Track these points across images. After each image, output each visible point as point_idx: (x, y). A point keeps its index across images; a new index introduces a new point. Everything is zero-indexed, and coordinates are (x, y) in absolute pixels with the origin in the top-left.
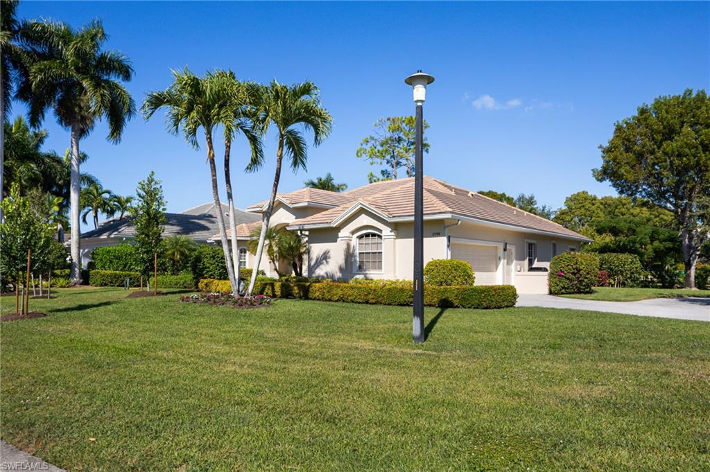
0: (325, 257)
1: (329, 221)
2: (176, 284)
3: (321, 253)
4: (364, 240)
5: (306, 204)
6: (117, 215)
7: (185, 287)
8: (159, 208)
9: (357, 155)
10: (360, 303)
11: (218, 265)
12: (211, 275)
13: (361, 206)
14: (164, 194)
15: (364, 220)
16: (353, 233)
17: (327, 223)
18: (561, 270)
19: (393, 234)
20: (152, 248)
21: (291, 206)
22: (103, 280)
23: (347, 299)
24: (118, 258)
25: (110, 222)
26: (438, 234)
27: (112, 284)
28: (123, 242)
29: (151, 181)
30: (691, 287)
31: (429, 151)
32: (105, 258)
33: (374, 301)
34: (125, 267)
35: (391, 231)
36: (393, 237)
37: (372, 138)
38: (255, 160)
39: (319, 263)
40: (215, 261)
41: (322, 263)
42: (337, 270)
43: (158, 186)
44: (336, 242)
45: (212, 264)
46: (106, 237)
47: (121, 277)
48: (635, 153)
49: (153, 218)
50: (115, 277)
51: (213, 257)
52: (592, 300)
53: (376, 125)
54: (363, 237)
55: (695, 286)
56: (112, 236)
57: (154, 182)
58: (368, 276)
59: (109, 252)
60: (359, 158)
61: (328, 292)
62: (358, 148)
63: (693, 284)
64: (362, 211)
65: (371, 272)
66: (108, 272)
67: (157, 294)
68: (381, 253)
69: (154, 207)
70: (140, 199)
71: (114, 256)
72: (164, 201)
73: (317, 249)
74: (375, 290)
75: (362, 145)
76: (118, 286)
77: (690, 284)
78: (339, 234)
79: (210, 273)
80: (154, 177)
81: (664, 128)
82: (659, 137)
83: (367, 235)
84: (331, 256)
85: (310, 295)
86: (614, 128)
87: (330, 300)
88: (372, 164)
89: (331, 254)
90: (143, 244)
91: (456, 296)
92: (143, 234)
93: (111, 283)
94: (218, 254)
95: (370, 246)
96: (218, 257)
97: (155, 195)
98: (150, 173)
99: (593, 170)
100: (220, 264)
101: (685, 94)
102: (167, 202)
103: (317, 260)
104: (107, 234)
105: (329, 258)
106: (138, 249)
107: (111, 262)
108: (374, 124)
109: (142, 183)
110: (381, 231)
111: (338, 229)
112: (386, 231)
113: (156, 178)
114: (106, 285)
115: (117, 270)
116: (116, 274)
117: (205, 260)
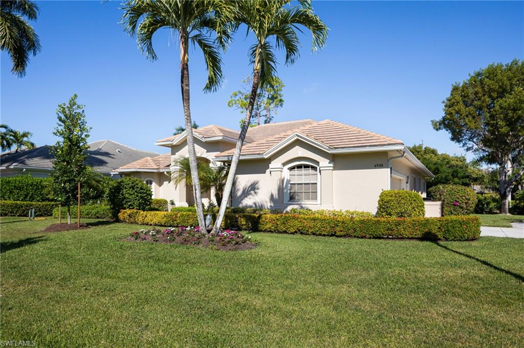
0: (253, 187)
1: (261, 153)
2: (88, 214)
3: (249, 184)
4: (296, 172)
5: (221, 138)
6: (14, 148)
7: (98, 218)
8: (81, 135)
9: (229, 105)
10: (324, 235)
11: (137, 196)
12: (130, 205)
13: (296, 137)
14: (86, 119)
15: (299, 152)
16: (284, 164)
17: (260, 154)
18: (456, 200)
19: (331, 165)
20: (75, 176)
21: (204, 140)
22: (3, 210)
23: (308, 231)
24: (20, 188)
25: (5, 155)
26: (381, 166)
27: (12, 214)
28: (23, 173)
29: (72, 103)
30: (506, 213)
31: (283, 105)
32: (5, 188)
33: (342, 233)
34: (26, 197)
35: (329, 163)
36: (331, 168)
37: (240, 92)
38: (212, 78)
39: (246, 193)
40: (134, 191)
41: (251, 194)
42: (268, 200)
43: (80, 111)
44: (265, 173)
45: (131, 195)
46: (5, 168)
47: (22, 207)
48: (475, 107)
49: (75, 145)
50: (16, 207)
51: (133, 188)
52: (488, 226)
53: (244, 82)
54: (294, 168)
55: (510, 212)
56: (12, 167)
57: (76, 106)
58: (303, 206)
59: (9, 182)
60: (230, 108)
61: (284, 223)
62: (230, 99)
63: (507, 211)
64: (298, 143)
65: (307, 203)
66: (9, 202)
67: (80, 226)
68: (316, 183)
69: (75, 133)
70: (60, 123)
71: (15, 187)
72: (87, 126)
73: (244, 181)
74: (343, 222)
75: (231, 97)
76: (18, 216)
77: (506, 210)
78: (270, 165)
79: (129, 204)
80: (76, 100)
81: (500, 87)
82: (495, 95)
83: (299, 167)
84: (260, 187)
85: (261, 227)
86: (451, 89)
87: (285, 232)
88: (242, 112)
89: (260, 185)
90: (65, 172)
91: (439, 228)
92: (64, 161)
93: (11, 212)
94: (137, 184)
95: (302, 177)
96: (137, 188)
97: (77, 119)
98: (72, 96)
99: (432, 121)
100: (139, 195)
101: (512, 63)
102: (91, 128)
103: (244, 191)
104: (6, 165)
105: (258, 189)
106: (58, 178)
107: (11, 192)
108: (243, 80)
109: (63, 106)
110: (318, 163)
111: (270, 160)
112: (324, 162)
113: (78, 101)
114: (6, 215)
115: (18, 200)
116: (16, 204)
117: (125, 190)
